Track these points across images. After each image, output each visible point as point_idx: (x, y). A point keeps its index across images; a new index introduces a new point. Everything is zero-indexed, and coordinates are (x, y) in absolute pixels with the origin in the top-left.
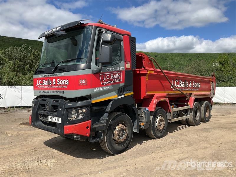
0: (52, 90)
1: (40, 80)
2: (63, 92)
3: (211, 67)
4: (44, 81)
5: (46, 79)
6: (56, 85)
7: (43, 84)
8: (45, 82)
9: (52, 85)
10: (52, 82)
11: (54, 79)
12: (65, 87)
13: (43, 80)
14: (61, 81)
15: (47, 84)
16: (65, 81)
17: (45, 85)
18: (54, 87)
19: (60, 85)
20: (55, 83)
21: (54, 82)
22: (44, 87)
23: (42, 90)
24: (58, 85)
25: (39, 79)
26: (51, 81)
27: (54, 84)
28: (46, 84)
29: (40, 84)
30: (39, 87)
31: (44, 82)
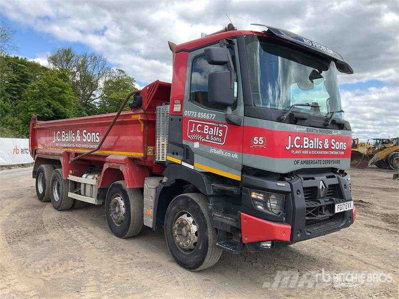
0: (322, 159)
1: (298, 138)
2: (338, 162)
4: (306, 141)
5: (311, 137)
6: (330, 149)
7: (305, 147)
8: (309, 143)
9: (323, 149)
10: (323, 144)
11: (326, 139)
12: (342, 153)
13: (305, 138)
14: (337, 144)
15: (313, 147)
16: (342, 143)
17: (309, 149)
18: (327, 153)
19: (335, 150)
20: (327, 145)
21: (326, 143)
22: (306, 152)
23: (300, 160)
24: (333, 150)
25: (294, 135)
26: (321, 142)
27: (326, 148)
28: (311, 147)
30: (293, 151)
31: (307, 143)
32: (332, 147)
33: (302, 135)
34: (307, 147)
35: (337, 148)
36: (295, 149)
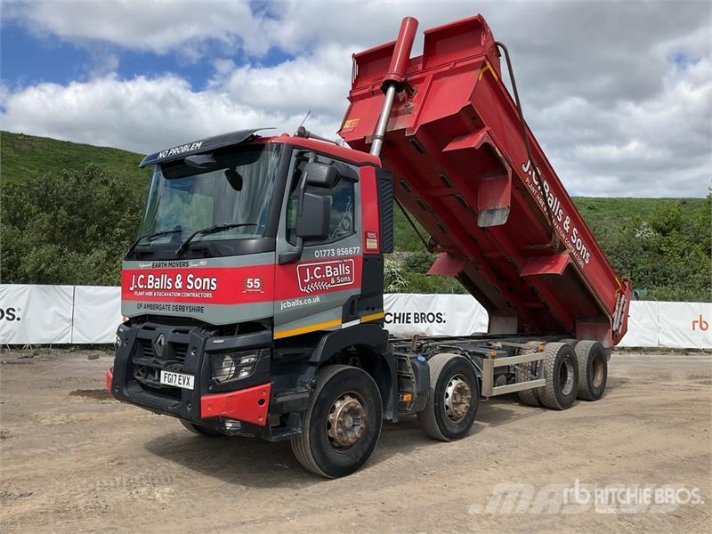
0: (172, 304)
1: (142, 276)
2: (200, 310)
3: (629, 241)
4: (151, 279)
5: (157, 274)
6: (184, 289)
7: (149, 287)
8: (155, 282)
9: (174, 289)
10: (173, 282)
11: (179, 275)
12: (208, 295)
13: (150, 276)
14: (198, 281)
15: (158, 287)
16: (208, 280)
17: (153, 290)
18: (179, 294)
19: (194, 290)
20: (180, 284)
21: (178, 281)
22: (150, 294)
23: (144, 303)
24: (189, 291)
25: (138, 273)
26: (170, 279)
27: (177, 287)
28: (156, 288)
29: (141, 287)
30: (136, 293)
31: (152, 281)
32: (188, 287)
33: (146, 272)
34: (151, 287)
35: (198, 288)
36: (138, 289)
